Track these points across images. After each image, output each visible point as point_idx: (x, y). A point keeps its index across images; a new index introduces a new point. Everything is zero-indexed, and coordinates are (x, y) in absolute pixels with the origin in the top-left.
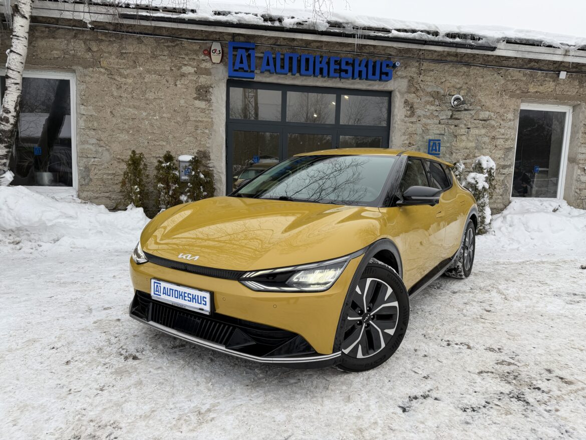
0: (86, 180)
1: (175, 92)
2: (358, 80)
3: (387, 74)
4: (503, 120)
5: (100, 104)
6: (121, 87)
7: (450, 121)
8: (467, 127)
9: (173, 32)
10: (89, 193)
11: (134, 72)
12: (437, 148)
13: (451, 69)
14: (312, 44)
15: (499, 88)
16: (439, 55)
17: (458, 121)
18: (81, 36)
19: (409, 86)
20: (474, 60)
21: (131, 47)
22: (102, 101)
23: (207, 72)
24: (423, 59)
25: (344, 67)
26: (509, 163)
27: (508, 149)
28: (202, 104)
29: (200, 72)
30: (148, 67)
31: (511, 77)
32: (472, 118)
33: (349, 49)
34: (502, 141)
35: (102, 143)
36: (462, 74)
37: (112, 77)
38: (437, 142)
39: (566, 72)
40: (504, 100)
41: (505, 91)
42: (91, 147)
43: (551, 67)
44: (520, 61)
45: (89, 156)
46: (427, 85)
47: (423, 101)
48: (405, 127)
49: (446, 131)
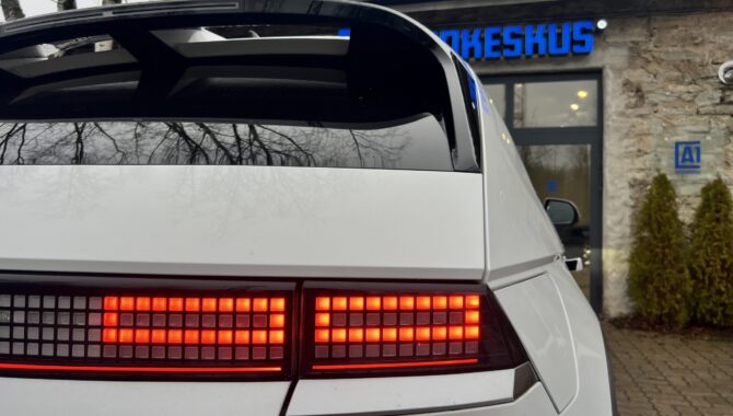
2: (535, 56)
3: (582, 43)
7: (718, 108)
12: (695, 156)
13: (713, 19)
19: (632, 57)
24: (657, 11)
25: (507, 40)
38: (693, 146)
46: (667, 53)
47: (661, 80)
48: (628, 125)
49: (713, 125)
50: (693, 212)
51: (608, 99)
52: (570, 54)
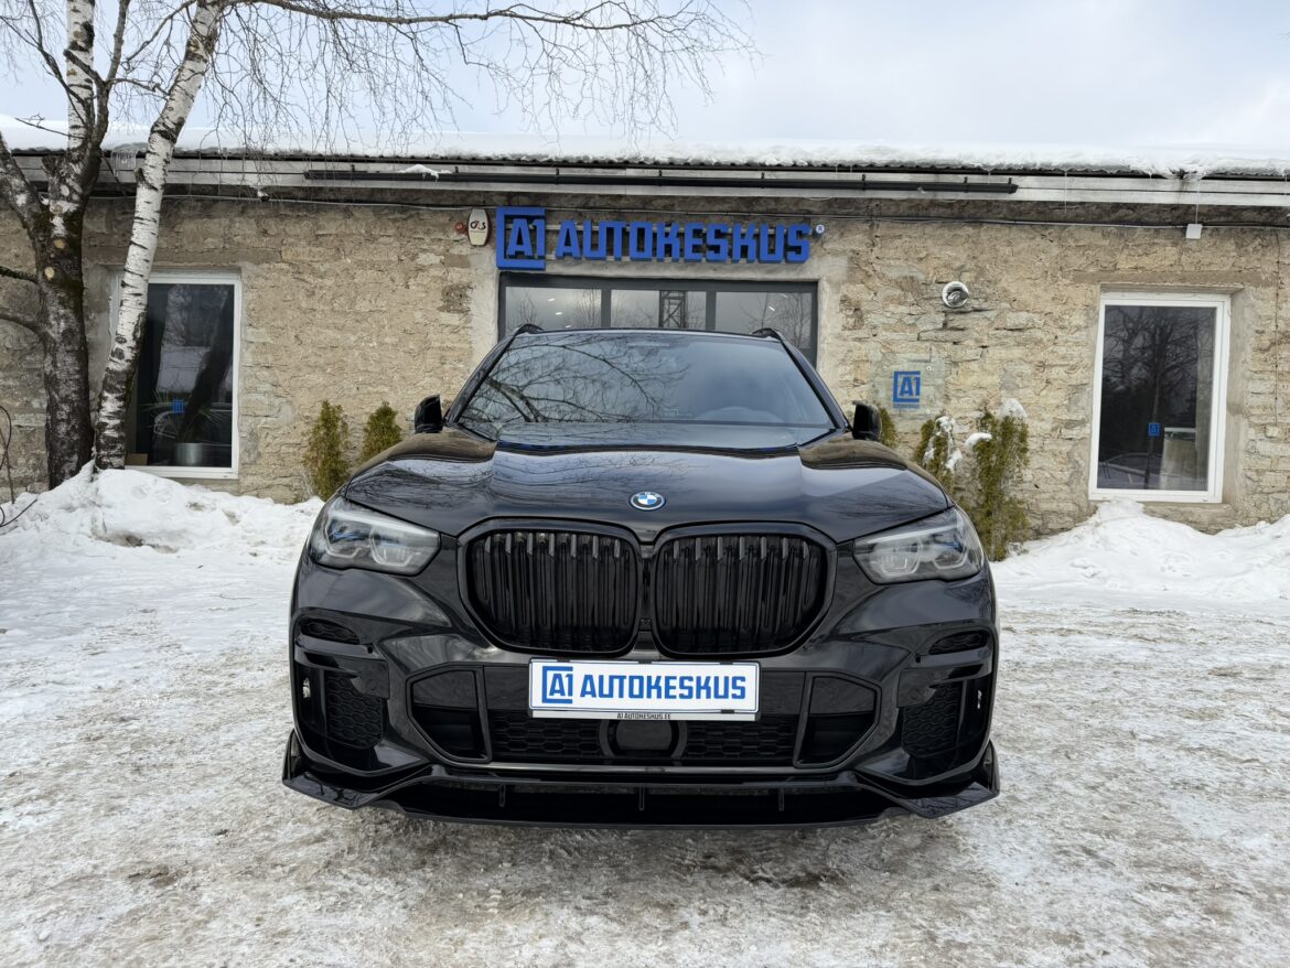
0: (252, 456)
1: (407, 299)
2: (743, 261)
3: (798, 249)
4: (1062, 328)
5: (280, 323)
6: (313, 293)
7: (941, 334)
8: (981, 344)
9: (404, 196)
10: (255, 477)
11: (337, 267)
12: (914, 388)
13: (939, 232)
14: (654, 203)
15: (1047, 264)
16: (911, 207)
17: (960, 333)
18: (251, 212)
19: (851, 269)
20: (989, 211)
21: (332, 224)
22: (282, 319)
23: (463, 262)
24: (880, 216)
25: (711, 240)
26: (1081, 417)
27: (1076, 387)
28: (453, 319)
29: (451, 261)
30: (360, 258)
31: (1076, 240)
32: (990, 326)
33: (726, 207)
34: (1062, 370)
35: (280, 391)
36: (963, 240)
37: (301, 277)
38: (914, 376)
39: (1200, 226)
40: (1061, 288)
41: (1061, 269)
42: (262, 397)
43: (1168, 216)
44: (1094, 208)
45: (258, 413)
46: (889, 266)
47: (880, 296)
48: (846, 349)
49: (934, 354)
50: (911, 451)
51: (823, 318)
52: (783, 262)
